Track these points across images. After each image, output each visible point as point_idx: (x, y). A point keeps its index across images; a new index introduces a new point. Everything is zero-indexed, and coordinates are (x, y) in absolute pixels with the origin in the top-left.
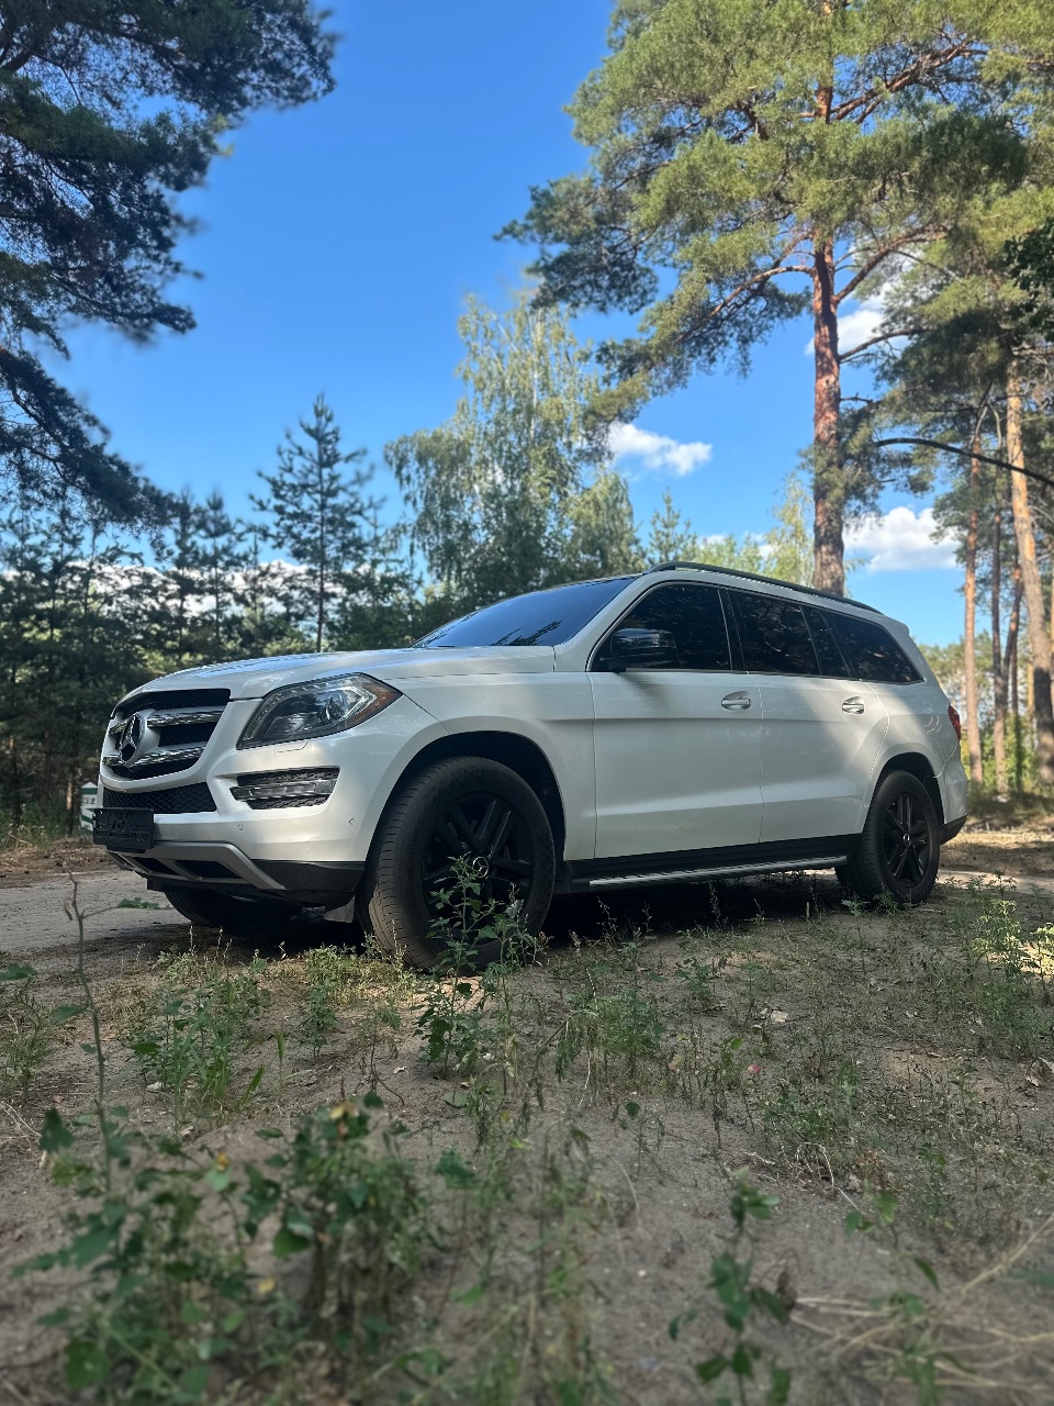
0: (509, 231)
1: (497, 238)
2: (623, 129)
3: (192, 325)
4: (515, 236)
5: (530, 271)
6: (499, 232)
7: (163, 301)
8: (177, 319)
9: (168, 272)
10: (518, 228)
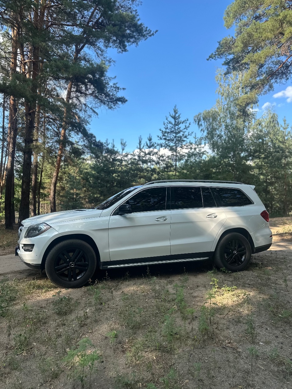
0: (210, 57)
1: (208, 60)
2: (242, 19)
3: (126, 101)
4: (213, 58)
5: (223, 65)
6: (208, 58)
7: (117, 97)
8: (122, 100)
9: (117, 90)
10: (213, 55)
